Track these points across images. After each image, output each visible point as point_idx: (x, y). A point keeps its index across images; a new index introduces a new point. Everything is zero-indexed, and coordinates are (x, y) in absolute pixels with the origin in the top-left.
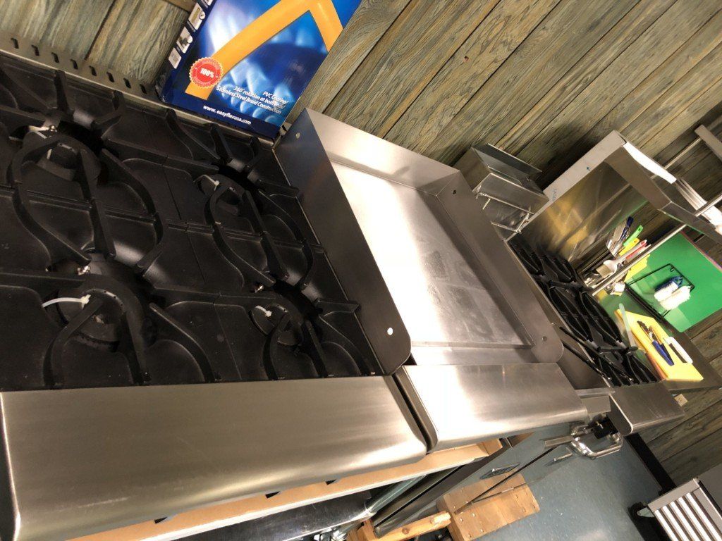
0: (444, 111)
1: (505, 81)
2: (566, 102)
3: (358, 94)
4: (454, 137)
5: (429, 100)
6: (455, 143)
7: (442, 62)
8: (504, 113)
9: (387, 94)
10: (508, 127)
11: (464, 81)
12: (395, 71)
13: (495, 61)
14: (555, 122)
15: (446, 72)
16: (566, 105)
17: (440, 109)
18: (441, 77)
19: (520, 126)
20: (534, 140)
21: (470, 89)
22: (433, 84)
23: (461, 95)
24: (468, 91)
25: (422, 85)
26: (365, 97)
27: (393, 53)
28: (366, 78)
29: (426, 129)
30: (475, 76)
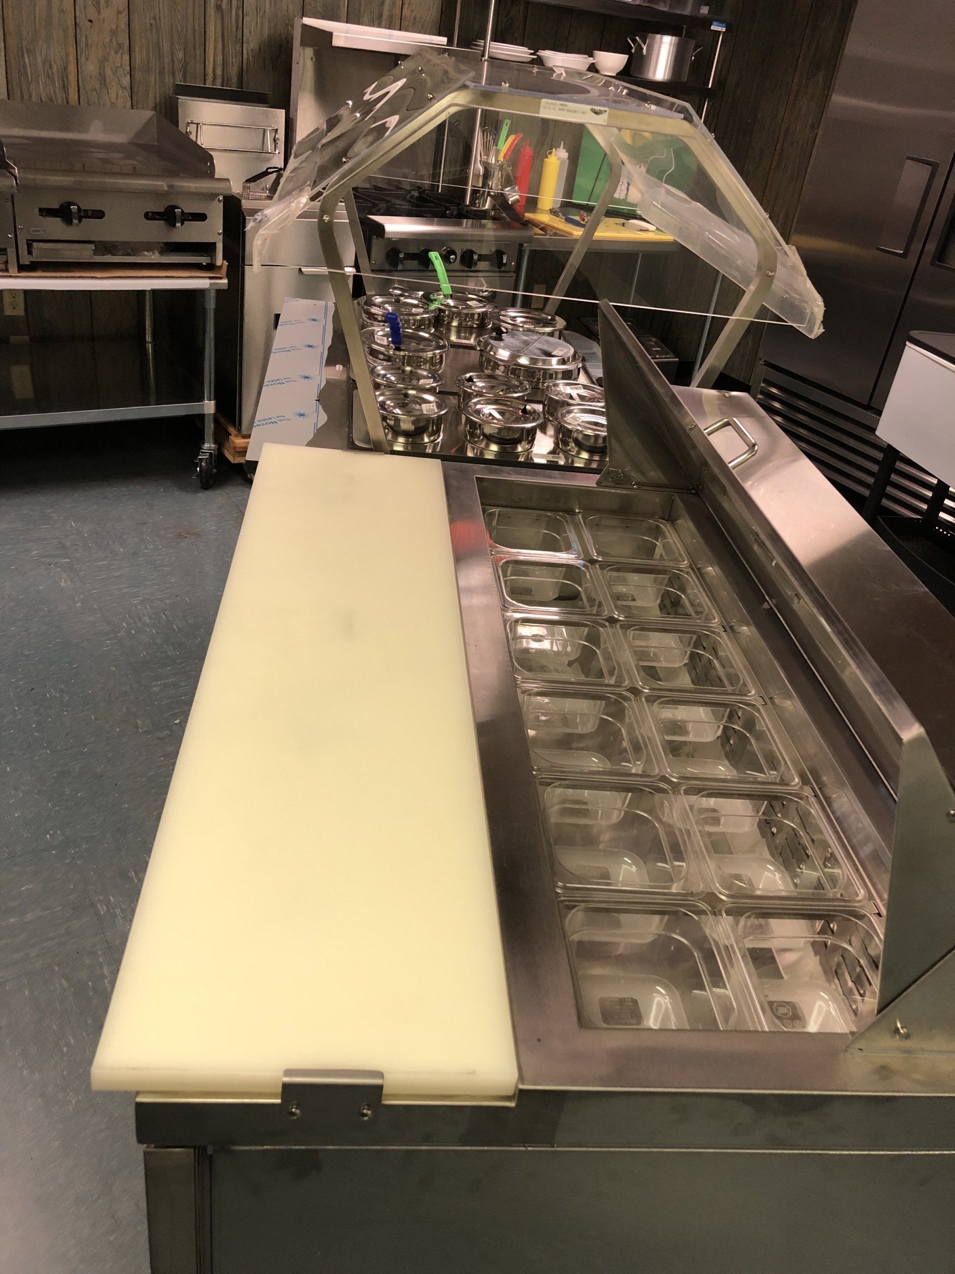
0: (115, 73)
1: (148, 25)
2: (237, 20)
3: (24, 86)
4: (151, 96)
5: (91, 67)
6: (158, 101)
7: (71, 33)
8: (180, 55)
9: (48, 76)
10: (199, 67)
11: (107, 40)
12: (38, 55)
13: (119, 13)
14: (248, 43)
15: (83, 39)
16: (240, 23)
17: (108, 72)
18: (83, 45)
19: (211, 60)
20: (245, 68)
21: (120, 46)
22: (81, 54)
23: (116, 53)
24: (120, 48)
25: (72, 58)
26: (32, 87)
27: (24, 43)
28: (19, 71)
29: (113, 96)
30: (114, 33)
